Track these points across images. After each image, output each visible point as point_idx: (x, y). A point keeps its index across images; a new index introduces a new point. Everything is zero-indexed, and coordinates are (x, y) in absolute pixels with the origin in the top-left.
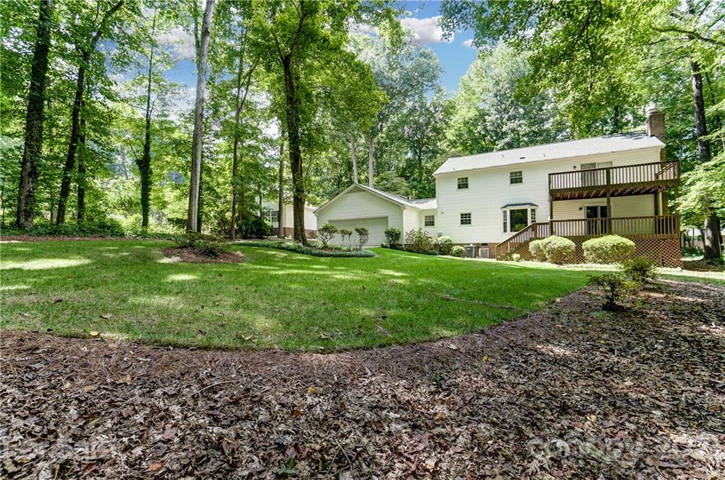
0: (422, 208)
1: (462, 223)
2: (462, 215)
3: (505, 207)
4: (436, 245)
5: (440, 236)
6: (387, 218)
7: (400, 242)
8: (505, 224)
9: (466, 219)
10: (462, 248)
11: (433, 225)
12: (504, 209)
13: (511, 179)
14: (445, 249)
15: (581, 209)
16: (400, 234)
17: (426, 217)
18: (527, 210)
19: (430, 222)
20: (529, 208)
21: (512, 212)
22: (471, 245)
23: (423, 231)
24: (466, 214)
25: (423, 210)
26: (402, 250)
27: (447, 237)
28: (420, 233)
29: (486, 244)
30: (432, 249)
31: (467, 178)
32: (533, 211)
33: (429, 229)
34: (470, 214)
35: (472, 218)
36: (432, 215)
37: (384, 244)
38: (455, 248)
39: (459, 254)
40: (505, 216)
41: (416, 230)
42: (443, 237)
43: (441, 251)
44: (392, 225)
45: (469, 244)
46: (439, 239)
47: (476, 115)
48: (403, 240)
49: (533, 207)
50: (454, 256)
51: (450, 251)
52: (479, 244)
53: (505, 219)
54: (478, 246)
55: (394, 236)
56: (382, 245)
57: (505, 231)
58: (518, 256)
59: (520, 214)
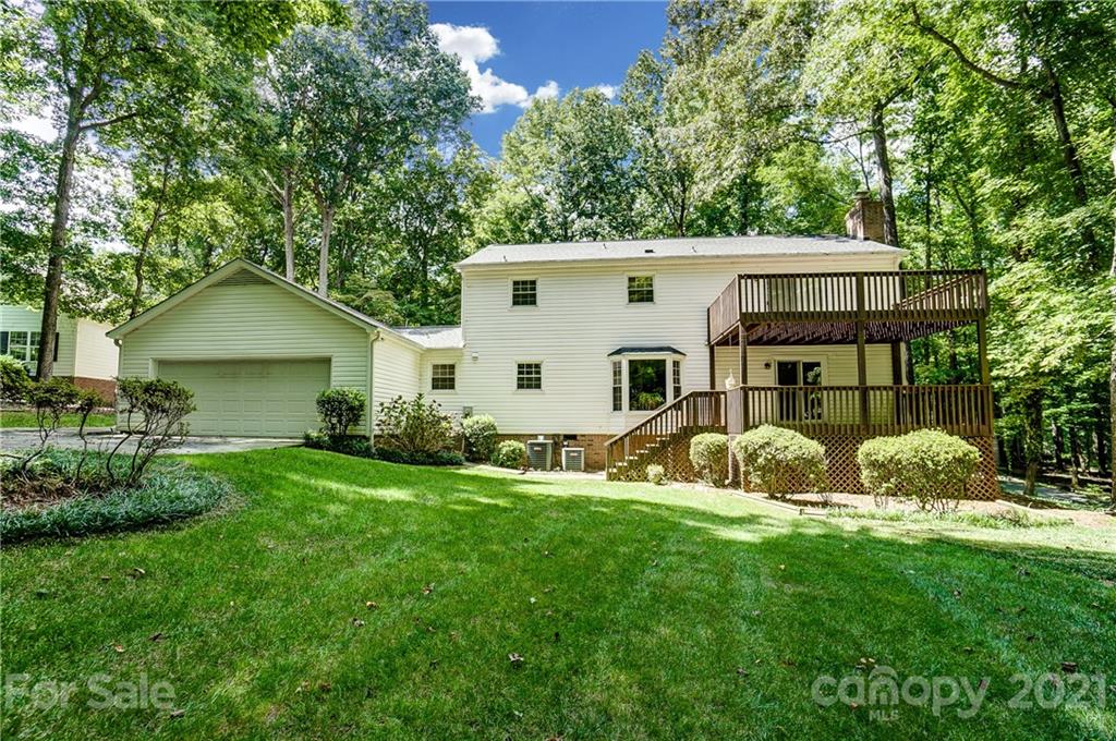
0: (427, 345)
1: (520, 386)
2: (520, 366)
3: (618, 352)
4: (459, 438)
5: (466, 416)
6: (327, 361)
7: (360, 430)
8: (617, 391)
9: (529, 377)
10: (522, 446)
11: (452, 387)
12: (616, 358)
13: (631, 293)
14: (480, 447)
15: (768, 366)
16: (362, 406)
17: (436, 367)
18: (664, 361)
19: (444, 379)
20: (669, 358)
21: (631, 362)
22: (541, 440)
23: (426, 401)
24: (529, 366)
25: (429, 350)
26: (367, 453)
27: (486, 419)
28: (420, 406)
29: (573, 437)
30: (448, 449)
31: (533, 283)
32: (676, 364)
33: (442, 396)
34: (537, 366)
35: (543, 375)
36: (451, 362)
37: (314, 434)
38: (506, 447)
39: (513, 461)
40: (617, 373)
41: (410, 397)
42: (475, 418)
43: (471, 452)
44: (341, 380)
45: (535, 436)
46: (466, 422)
47: (527, 202)
48: (373, 424)
49: (677, 357)
50: (502, 465)
51: (491, 452)
52: (558, 436)
53: (617, 380)
54: (559, 441)
55: (343, 411)
56: (307, 437)
57: (617, 407)
58: (660, 469)
59: (650, 370)
